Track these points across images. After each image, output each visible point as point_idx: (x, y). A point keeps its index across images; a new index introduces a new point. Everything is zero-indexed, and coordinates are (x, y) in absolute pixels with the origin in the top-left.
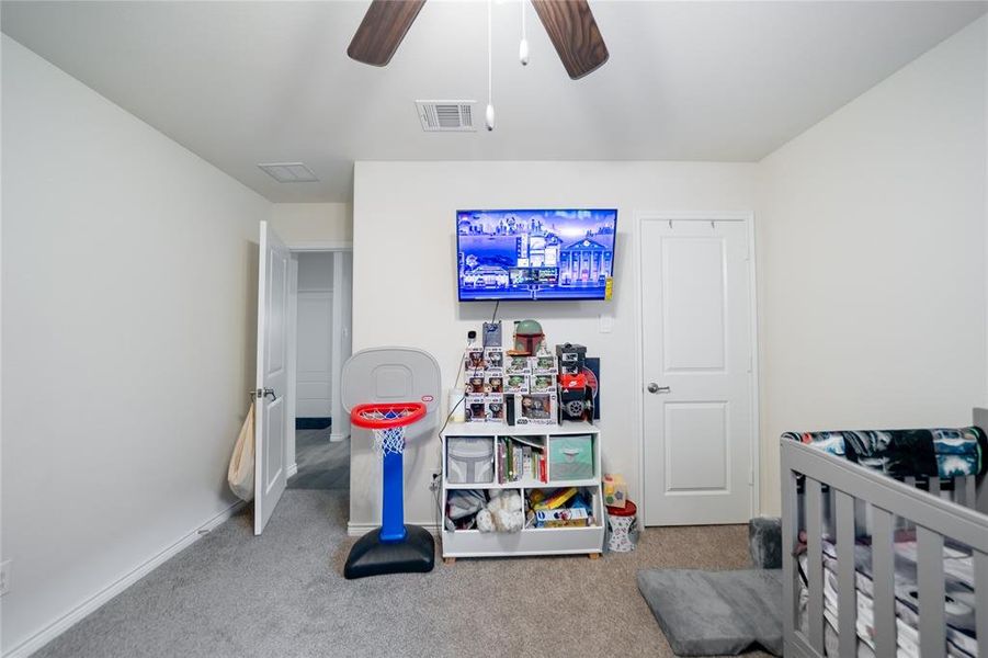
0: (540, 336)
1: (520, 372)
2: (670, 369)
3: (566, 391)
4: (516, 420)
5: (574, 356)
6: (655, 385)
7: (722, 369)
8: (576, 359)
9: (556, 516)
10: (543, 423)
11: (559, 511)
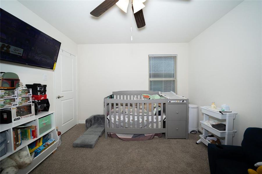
0: (18, 80)
1: (11, 97)
2: (63, 91)
3: (40, 101)
4: (13, 119)
5: (42, 88)
6: (59, 96)
7: (72, 91)
8: (43, 89)
9: (44, 146)
10: (28, 116)
11: (44, 144)
